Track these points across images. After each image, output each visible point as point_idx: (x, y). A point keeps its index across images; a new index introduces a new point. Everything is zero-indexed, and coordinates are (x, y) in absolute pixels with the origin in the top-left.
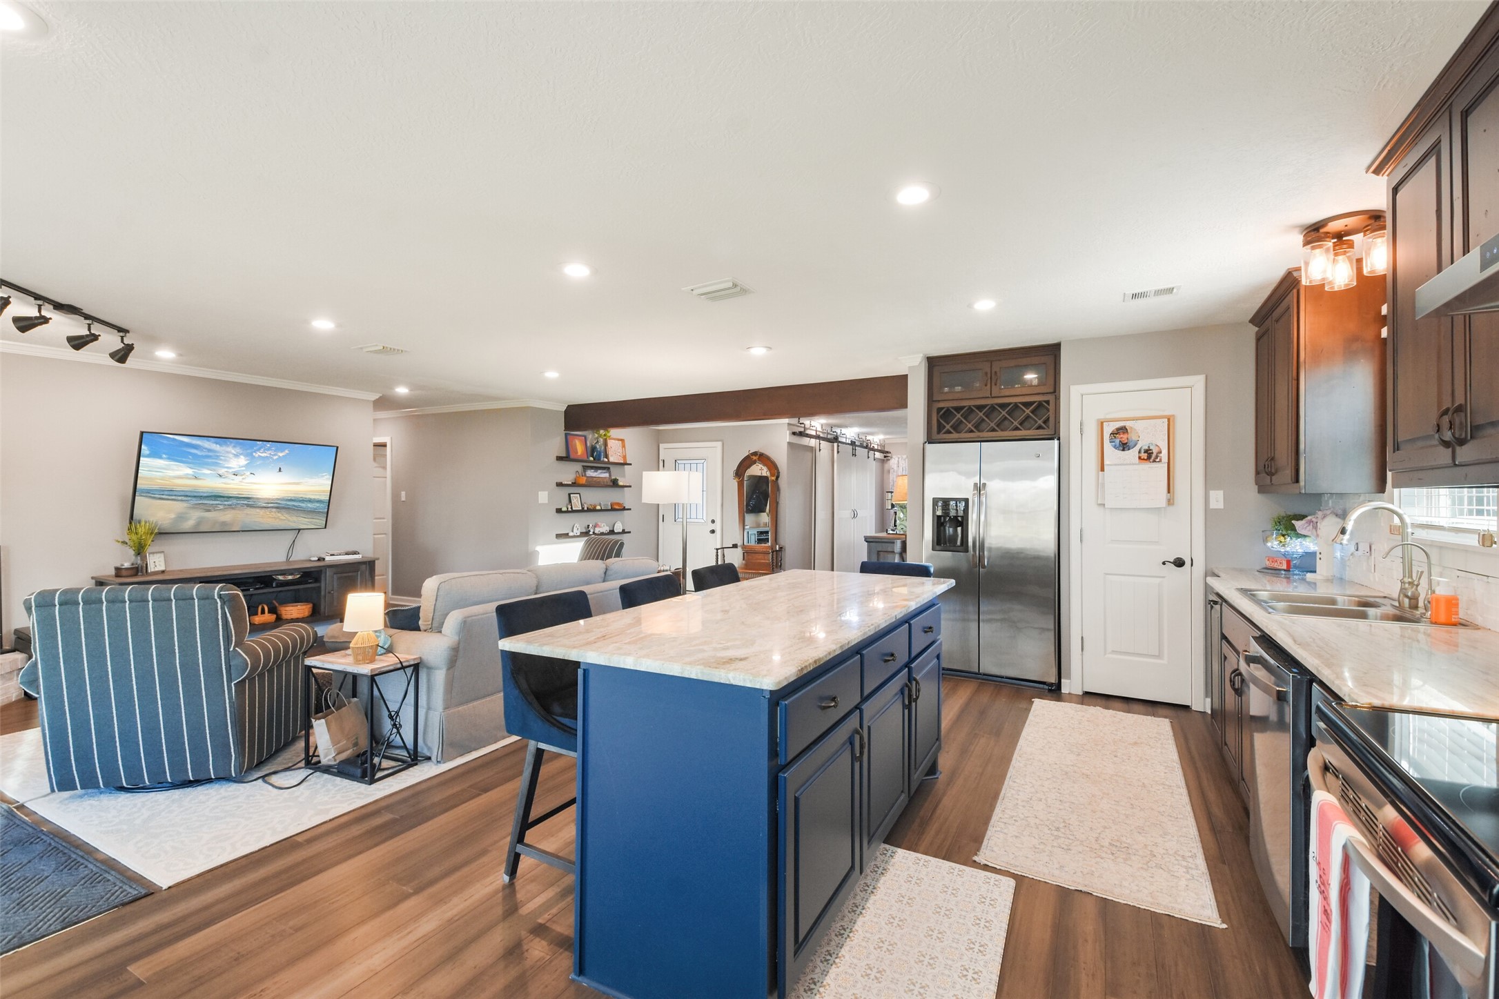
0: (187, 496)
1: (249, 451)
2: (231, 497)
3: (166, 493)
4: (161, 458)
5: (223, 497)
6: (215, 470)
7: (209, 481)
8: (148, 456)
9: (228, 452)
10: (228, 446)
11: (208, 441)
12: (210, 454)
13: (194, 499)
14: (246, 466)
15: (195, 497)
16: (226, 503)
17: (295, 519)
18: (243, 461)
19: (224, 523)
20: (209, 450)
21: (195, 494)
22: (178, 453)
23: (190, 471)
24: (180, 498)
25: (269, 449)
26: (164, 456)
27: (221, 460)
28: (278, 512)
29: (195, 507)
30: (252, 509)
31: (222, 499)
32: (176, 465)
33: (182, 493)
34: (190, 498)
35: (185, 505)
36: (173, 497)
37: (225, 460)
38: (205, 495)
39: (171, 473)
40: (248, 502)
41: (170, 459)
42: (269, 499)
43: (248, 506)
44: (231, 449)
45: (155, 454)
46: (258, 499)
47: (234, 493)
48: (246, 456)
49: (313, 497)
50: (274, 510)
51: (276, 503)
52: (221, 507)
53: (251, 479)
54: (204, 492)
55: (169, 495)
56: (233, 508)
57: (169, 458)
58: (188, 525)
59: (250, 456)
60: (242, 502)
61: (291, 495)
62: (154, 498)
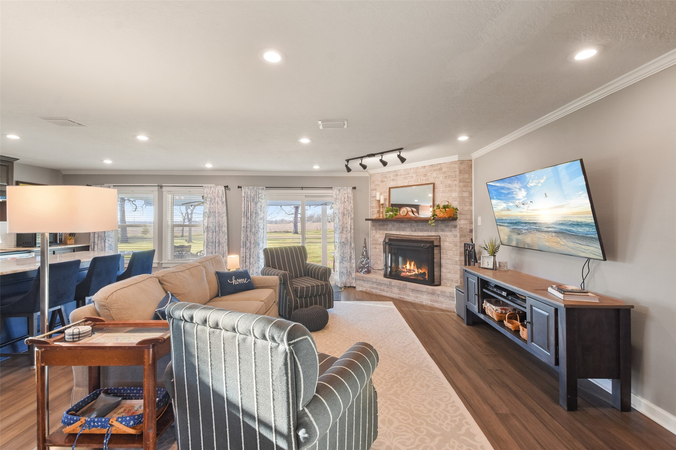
28: (558, 237)
46: (540, 223)
47: (527, 219)
49: (579, 220)
50: (554, 234)
54: (513, 220)
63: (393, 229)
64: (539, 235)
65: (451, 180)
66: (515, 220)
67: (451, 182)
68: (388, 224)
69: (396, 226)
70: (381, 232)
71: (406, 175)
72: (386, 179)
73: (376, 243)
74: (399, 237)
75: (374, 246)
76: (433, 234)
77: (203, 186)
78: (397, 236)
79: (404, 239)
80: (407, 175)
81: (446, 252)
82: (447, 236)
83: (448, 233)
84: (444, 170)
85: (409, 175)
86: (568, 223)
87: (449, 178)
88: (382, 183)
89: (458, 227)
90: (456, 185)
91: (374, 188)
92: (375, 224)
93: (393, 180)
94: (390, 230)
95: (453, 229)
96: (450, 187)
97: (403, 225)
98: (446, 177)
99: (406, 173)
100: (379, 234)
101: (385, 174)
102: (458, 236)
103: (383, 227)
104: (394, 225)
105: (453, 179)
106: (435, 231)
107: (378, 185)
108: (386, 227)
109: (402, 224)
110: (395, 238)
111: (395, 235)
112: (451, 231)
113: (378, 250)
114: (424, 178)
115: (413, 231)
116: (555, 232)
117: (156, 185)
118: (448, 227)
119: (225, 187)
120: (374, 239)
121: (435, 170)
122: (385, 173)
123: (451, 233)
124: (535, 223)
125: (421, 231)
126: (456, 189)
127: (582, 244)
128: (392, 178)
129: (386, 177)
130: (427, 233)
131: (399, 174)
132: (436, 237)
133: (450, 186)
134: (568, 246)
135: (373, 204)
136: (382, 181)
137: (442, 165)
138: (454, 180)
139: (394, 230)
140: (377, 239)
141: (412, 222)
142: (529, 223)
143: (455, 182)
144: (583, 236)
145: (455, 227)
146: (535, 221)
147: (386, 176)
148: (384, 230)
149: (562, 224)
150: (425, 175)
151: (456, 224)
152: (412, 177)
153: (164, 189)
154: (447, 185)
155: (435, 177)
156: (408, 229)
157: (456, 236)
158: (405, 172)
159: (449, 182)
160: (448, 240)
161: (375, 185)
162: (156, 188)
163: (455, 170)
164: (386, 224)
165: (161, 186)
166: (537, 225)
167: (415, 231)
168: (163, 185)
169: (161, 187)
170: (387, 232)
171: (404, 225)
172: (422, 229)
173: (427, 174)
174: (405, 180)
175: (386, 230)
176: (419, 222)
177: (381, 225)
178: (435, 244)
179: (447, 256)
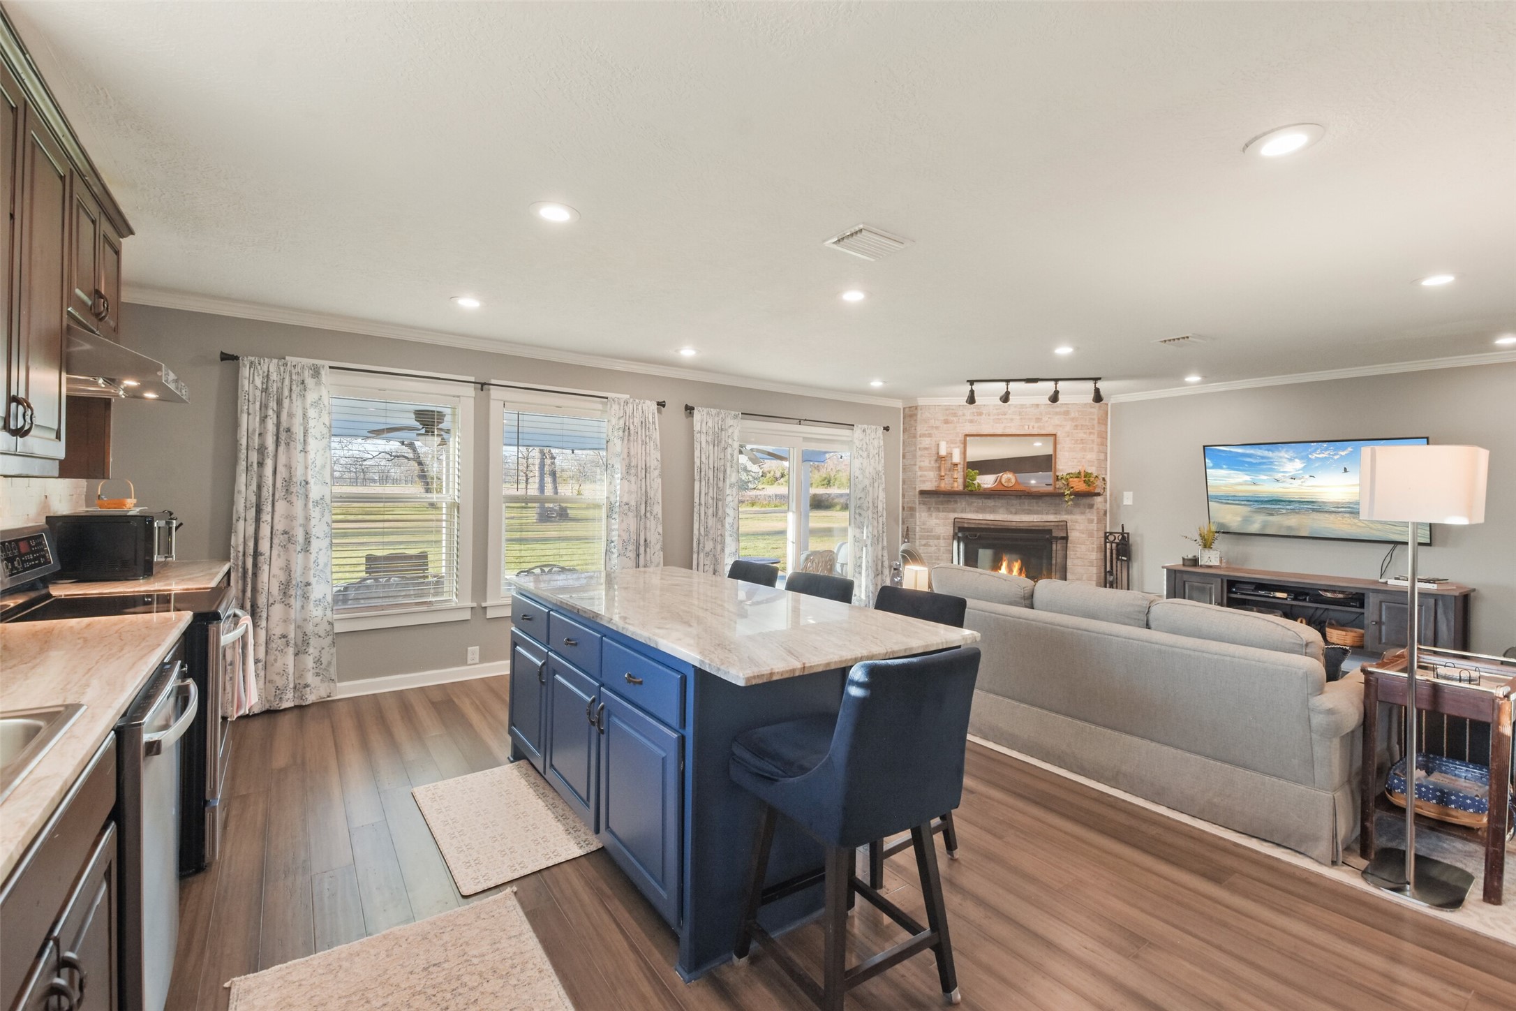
0: (1248, 501)
1: (1304, 454)
2: (1292, 501)
3: (1230, 498)
4: (1221, 468)
5: (1284, 501)
6: (1270, 476)
7: (1267, 486)
8: (1213, 468)
9: (1281, 457)
10: (1280, 451)
11: (1260, 449)
12: (1264, 461)
13: (1256, 503)
14: (1303, 469)
15: (1256, 501)
16: (1288, 507)
18: (1298, 464)
19: (1289, 528)
20: (1263, 458)
21: (1256, 499)
22: (1235, 463)
23: (1247, 478)
24: (1243, 503)
25: (1326, 449)
26: (1224, 466)
27: (1275, 465)
29: (1259, 511)
30: (1319, 514)
31: (1283, 503)
32: (1235, 473)
34: (1252, 503)
35: (1249, 509)
36: (1237, 502)
37: (1280, 465)
38: (1266, 499)
39: (1232, 481)
40: (1313, 506)
41: (1230, 468)
42: (1338, 503)
43: (1313, 510)
44: (1283, 453)
45: (1217, 466)
46: (1323, 502)
47: (1296, 497)
48: (1301, 458)
52: (1284, 511)
53: (1311, 482)
54: (1264, 497)
55: (1234, 500)
56: (1296, 513)
57: (1228, 468)
58: (1255, 528)
59: (1305, 458)
60: (1305, 506)
63: (968, 510)
65: (1085, 433)
66: (1267, 497)
67: (1085, 436)
68: (958, 500)
69: (975, 504)
70: (942, 515)
71: (998, 415)
72: (955, 419)
73: (928, 536)
74: (982, 524)
75: (924, 542)
76: (1051, 518)
77: (607, 398)
78: (977, 522)
79: (992, 527)
80: (1002, 415)
81: (1074, 547)
82: (1076, 522)
83: (1078, 517)
84: (1073, 415)
85: (1006, 417)
87: (1081, 429)
88: (945, 425)
89: (1095, 507)
90: (1093, 441)
91: (927, 432)
92: (926, 499)
93: (971, 421)
94: (962, 512)
95: (1088, 510)
96: (1083, 444)
97: (990, 503)
98: (1076, 426)
99: (998, 411)
100: (936, 518)
101: (953, 409)
102: (1095, 521)
103: (946, 506)
104: (972, 502)
105: (1088, 431)
106: (1056, 514)
107: (937, 428)
108: (951, 506)
109: (989, 501)
110: (973, 526)
111: (974, 521)
112: (1083, 513)
113: (933, 549)
114: (1036, 425)
115: (1011, 513)
117: (473, 379)
118: (1079, 507)
119: (659, 404)
120: (924, 529)
121: (1057, 413)
122: (954, 407)
123: (1084, 517)
125: (1028, 514)
126: (1093, 448)
128: (968, 417)
129: (955, 415)
130: (1040, 516)
131: (984, 412)
132: (1057, 524)
133: (1082, 442)
134: (1371, 528)
135: (924, 461)
136: (946, 422)
137: (1070, 406)
138: (1090, 433)
139: (971, 512)
140: (932, 529)
141: (1008, 498)
143: (1092, 436)
145: (1091, 506)
146: (1314, 500)
147: (955, 413)
148: (949, 512)
150: (1038, 420)
151: (1092, 502)
152: (1012, 420)
153: (495, 393)
154: (1078, 440)
155: (1057, 425)
156: (1001, 510)
157: (1091, 521)
158: (997, 409)
159: (1081, 435)
160: (1078, 527)
161: (929, 427)
162: (470, 391)
163: (1093, 417)
164: (952, 500)
165: (483, 384)
167: (1016, 513)
168: (493, 382)
169: (483, 386)
170: (956, 515)
171: (993, 504)
172: (1030, 510)
173: (1041, 419)
174: (998, 425)
175: (954, 511)
176: (1025, 498)
177: (942, 503)
178: (1054, 534)
179: (1076, 554)
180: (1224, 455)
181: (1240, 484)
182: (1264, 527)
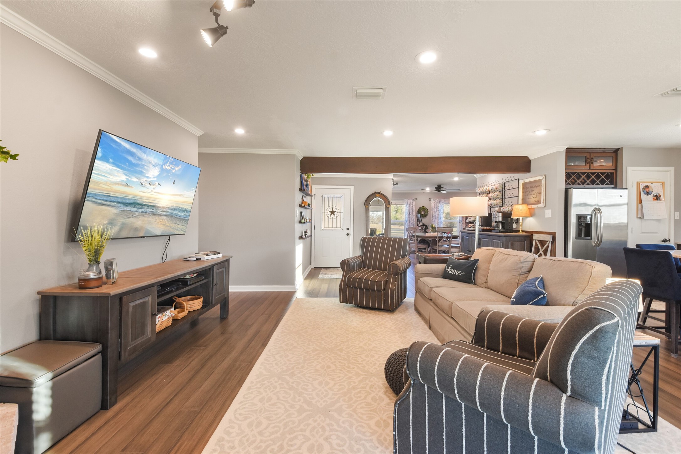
0: (118, 202)
1: (161, 163)
2: (144, 205)
3: (105, 198)
4: (108, 162)
6: (140, 179)
7: (135, 189)
8: (101, 159)
9: (150, 162)
11: (141, 149)
12: (139, 162)
13: (122, 206)
14: (158, 177)
15: (123, 203)
16: (141, 210)
17: (173, 225)
18: (157, 171)
19: (136, 229)
20: (139, 158)
21: (124, 201)
23: (124, 178)
24: (114, 204)
25: (172, 164)
26: (111, 160)
27: (145, 169)
28: (166, 219)
29: (122, 213)
30: (154, 216)
32: (117, 171)
33: (116, 200)
34: (119, 205)
35: (116, 211)
37: (147, 170)
38: (130, 202)
39: (113, 179)
42: (164, 208)
44: (152, 159)
45: (105, 159)
46: (158, 207)
47: (146, 201)
48: (159, 167)
49: (185, 207)
50: (165, 217)
51: (167, 212)
52: (137, 214)
53: (158, 189)
54: (129, 199)
55: (107, 201)
56: (143, 215)
57: (113, 163)
58: (114, 231)
59: (161, 167)
61: (174, 205)
62: (97, 203)
64: (152, 219)
66: (131, 199)
86: (178, 208)
116: (166, 216)
124: (153, 206)
127: (179, 224)
142: (148, 206)
144: (182, 219)
146: (154, 205)
149: (175, 209)
166: (154, 208)
180: (114, 146)
181: (117, 183)
182: (121, 230)
